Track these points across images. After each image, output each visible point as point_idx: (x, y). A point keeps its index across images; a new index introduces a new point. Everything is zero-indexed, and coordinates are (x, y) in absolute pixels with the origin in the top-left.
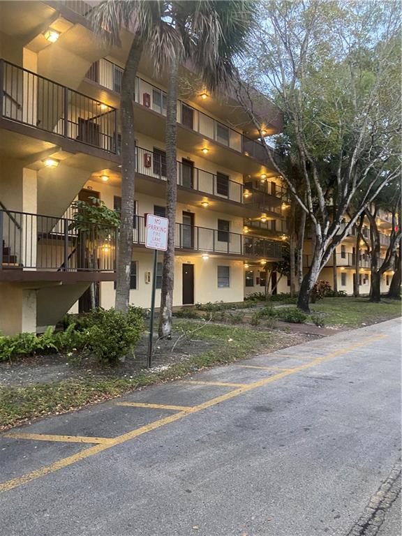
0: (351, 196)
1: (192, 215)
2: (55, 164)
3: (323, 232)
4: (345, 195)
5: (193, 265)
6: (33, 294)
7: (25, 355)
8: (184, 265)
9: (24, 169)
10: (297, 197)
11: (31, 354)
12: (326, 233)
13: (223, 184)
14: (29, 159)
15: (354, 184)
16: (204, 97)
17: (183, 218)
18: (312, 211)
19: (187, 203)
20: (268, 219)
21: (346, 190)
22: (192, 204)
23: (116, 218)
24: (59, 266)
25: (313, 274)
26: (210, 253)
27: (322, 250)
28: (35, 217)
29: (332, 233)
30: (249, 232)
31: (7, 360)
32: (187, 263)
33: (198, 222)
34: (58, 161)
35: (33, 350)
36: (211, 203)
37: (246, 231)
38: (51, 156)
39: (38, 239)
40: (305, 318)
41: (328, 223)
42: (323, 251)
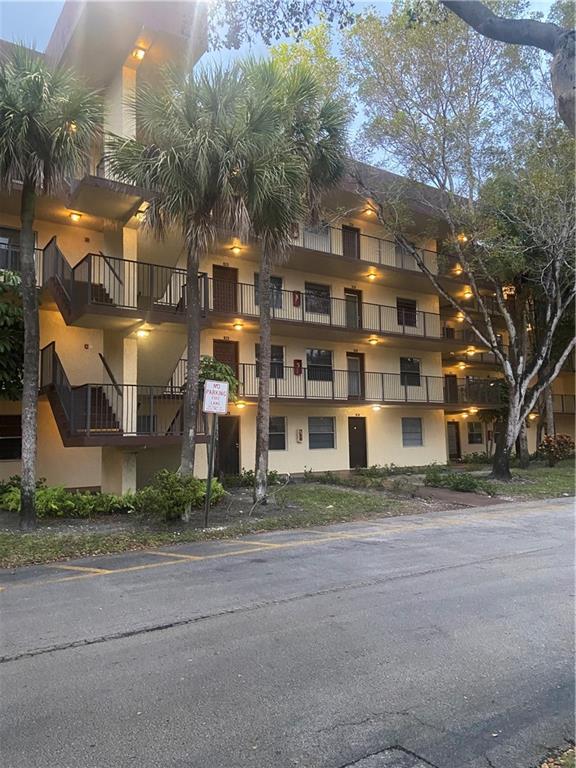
0: (555, 321)
1: (362, 356)
2: (147, 334)
3: (514, 370)
4: (548, 319)
5: (364, 419)
6: (134, 457)
7: (104, 513)
8: (349, 418)
9: (125, 340)
10: (474, 328)
11: (110, 513)
12: (520, 372)
13: (407, 311)
14: (126, 332)
15: (559, 304)
16: (369, 213)
17: (349, 360)
18: (495, 344)
19: (353, 342)
20: (477, 351)
21: (549, 313)
22: (360, 343)
23: (229, 375)
24: (165, 431)
25: (510, 427)
26: (383, 402)
27: (518, 394)
28: (135, 388)
29: (532, 370)
30: (467, 368)
31: (87, 517)
32: (354, 416)
33: (369, 366)
34: (149, 331)
35: (111, 508)
36: (381, 340)
37: (463, 368)
38: (142, 327)
39: (138, 405)
40: (476, 486)
41: (521, 359)
42: (521, 396)
